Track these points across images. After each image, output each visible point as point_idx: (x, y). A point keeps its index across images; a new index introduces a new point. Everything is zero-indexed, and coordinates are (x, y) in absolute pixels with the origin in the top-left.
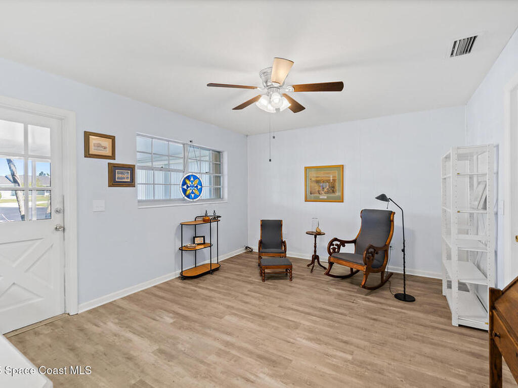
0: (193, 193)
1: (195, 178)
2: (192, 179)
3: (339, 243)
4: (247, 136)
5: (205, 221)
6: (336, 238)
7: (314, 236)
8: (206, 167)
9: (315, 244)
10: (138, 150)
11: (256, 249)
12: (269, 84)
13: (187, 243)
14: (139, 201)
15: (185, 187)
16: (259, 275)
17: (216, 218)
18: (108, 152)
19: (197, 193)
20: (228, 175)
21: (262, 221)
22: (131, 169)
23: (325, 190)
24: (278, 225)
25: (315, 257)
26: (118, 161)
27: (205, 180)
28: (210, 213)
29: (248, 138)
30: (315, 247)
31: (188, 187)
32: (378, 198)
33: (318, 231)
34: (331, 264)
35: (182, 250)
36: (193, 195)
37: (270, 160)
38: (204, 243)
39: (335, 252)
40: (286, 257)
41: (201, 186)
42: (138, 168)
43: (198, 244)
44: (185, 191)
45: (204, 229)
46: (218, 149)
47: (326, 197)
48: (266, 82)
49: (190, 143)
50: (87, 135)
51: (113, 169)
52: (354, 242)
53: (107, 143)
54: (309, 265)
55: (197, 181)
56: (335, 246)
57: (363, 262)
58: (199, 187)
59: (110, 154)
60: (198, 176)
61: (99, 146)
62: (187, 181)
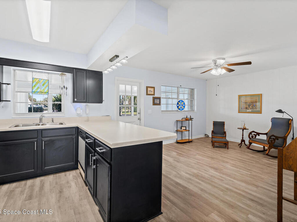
0: (181, 108)
1: (182, 101)
2: (181, 102)
3: (256, 134)
4: (206, 80)
5: (186, 120)
6: (254, 131)
7: (242, 130)
8: (186, 96)
9: (243, 134)
10: (162, 91)
11: (210, 136)
12: (216, 64)
13: (179, 129)
14: (162, 111)
15: (178, 105)
16: (211, 145)
17: (191, 119)
18: (153, 93)
19: (183, 108)
20: (197, 100)
21: (214, 122)
22: (159, 98)
23: (250, 107)
24: (222, 124)
25: (243, 141)
26: (156, 96)
27: (186, 102)
28: (189, 117)
29: (207, 81)
30: (243, 136)
31: (179, 105)
32: (277, 111)
33: (244, 127)
34: (250, 143)
35: (177, 131)
36: (181, 109)
37: (216, 95)
38: (186, 130)
39: (253, 138)
40: (226, 139)
41: (185, 104)
42: (162, 98)
43: (184, 130)
44: (178, 107)
45: (186, 123)
46: (193, 88)
47: (251, 111)
48: (215, 64)
49: (180, 87)
50: (147, 87)
51: (154, 99)
52: (266, 134)
53: (152, 90)
54: (239, 145)
55: (183, 103)
56: (253, 135)
57: (267, 143)
58: (184, 105)
59: (153, 94)
60: (183, 100)
61: (150, 91)
62: (179, 103)
